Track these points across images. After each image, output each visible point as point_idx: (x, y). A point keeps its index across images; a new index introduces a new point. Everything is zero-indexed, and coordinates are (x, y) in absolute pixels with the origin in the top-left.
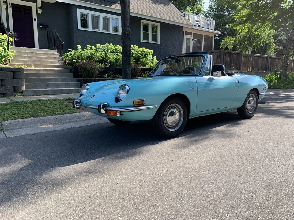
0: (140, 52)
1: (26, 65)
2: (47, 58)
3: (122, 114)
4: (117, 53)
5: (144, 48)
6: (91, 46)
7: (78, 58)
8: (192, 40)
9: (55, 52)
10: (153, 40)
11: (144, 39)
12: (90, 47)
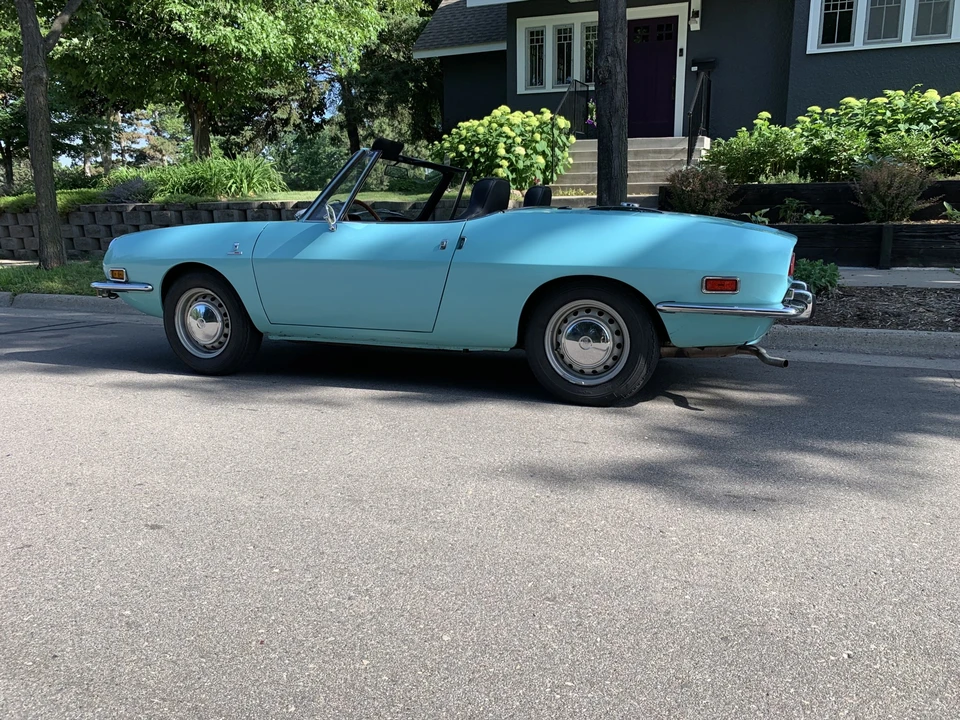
2: (654, 164)
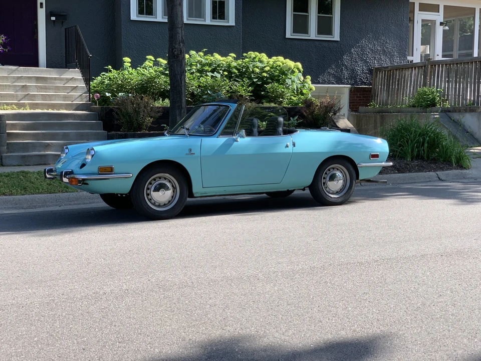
0: (267, 69)
1: (16, 104)
2: (57, 88)
3: (87, 184)
4: (210, 74)
5: (281, 58)
6: (155, 58)
7: (121, 88)
8: (441, 24)
9: (75, 74)
10: (320, 31)
11: (295, 30)
12: (153, 61)
